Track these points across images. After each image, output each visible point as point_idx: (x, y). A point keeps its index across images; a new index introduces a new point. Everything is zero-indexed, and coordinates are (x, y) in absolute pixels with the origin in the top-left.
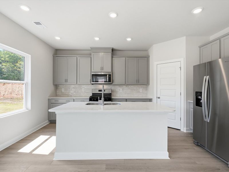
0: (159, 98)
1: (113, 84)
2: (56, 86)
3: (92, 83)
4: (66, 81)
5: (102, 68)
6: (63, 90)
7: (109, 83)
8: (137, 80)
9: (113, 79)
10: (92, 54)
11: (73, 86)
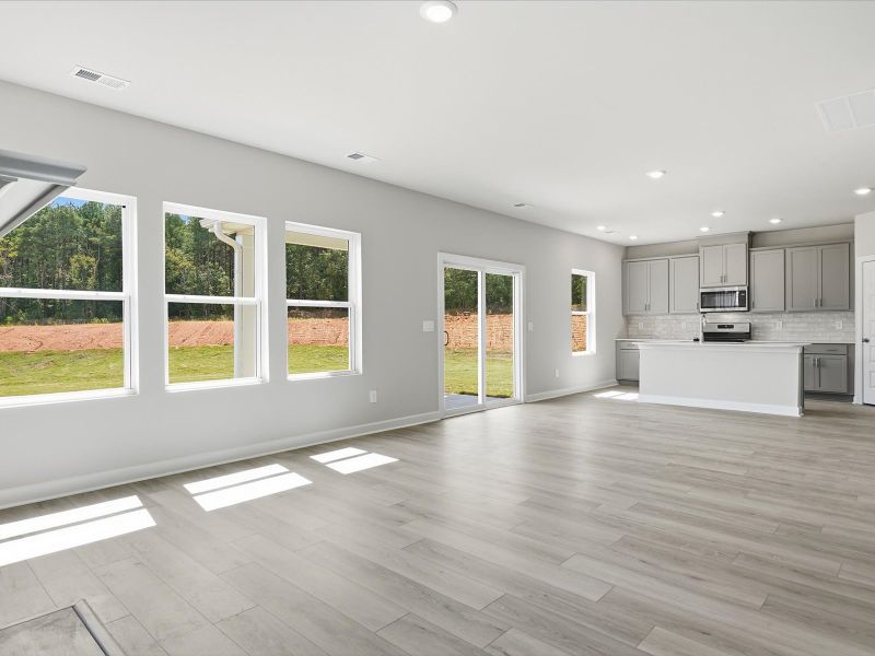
0: (867, 341)
1: (753, 310)
2: (628, 318)
3: (702, 310)
4: (647, 308)
5: (724, 279)
6: (641, 326)
7: (742, 309)
8: (817, 301)
9: (752, 299)
10: (701, 250)
11: (661, 318)
